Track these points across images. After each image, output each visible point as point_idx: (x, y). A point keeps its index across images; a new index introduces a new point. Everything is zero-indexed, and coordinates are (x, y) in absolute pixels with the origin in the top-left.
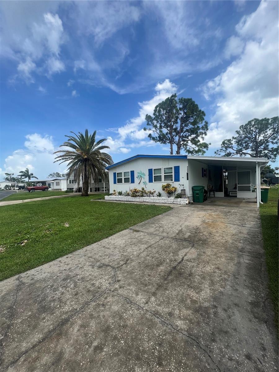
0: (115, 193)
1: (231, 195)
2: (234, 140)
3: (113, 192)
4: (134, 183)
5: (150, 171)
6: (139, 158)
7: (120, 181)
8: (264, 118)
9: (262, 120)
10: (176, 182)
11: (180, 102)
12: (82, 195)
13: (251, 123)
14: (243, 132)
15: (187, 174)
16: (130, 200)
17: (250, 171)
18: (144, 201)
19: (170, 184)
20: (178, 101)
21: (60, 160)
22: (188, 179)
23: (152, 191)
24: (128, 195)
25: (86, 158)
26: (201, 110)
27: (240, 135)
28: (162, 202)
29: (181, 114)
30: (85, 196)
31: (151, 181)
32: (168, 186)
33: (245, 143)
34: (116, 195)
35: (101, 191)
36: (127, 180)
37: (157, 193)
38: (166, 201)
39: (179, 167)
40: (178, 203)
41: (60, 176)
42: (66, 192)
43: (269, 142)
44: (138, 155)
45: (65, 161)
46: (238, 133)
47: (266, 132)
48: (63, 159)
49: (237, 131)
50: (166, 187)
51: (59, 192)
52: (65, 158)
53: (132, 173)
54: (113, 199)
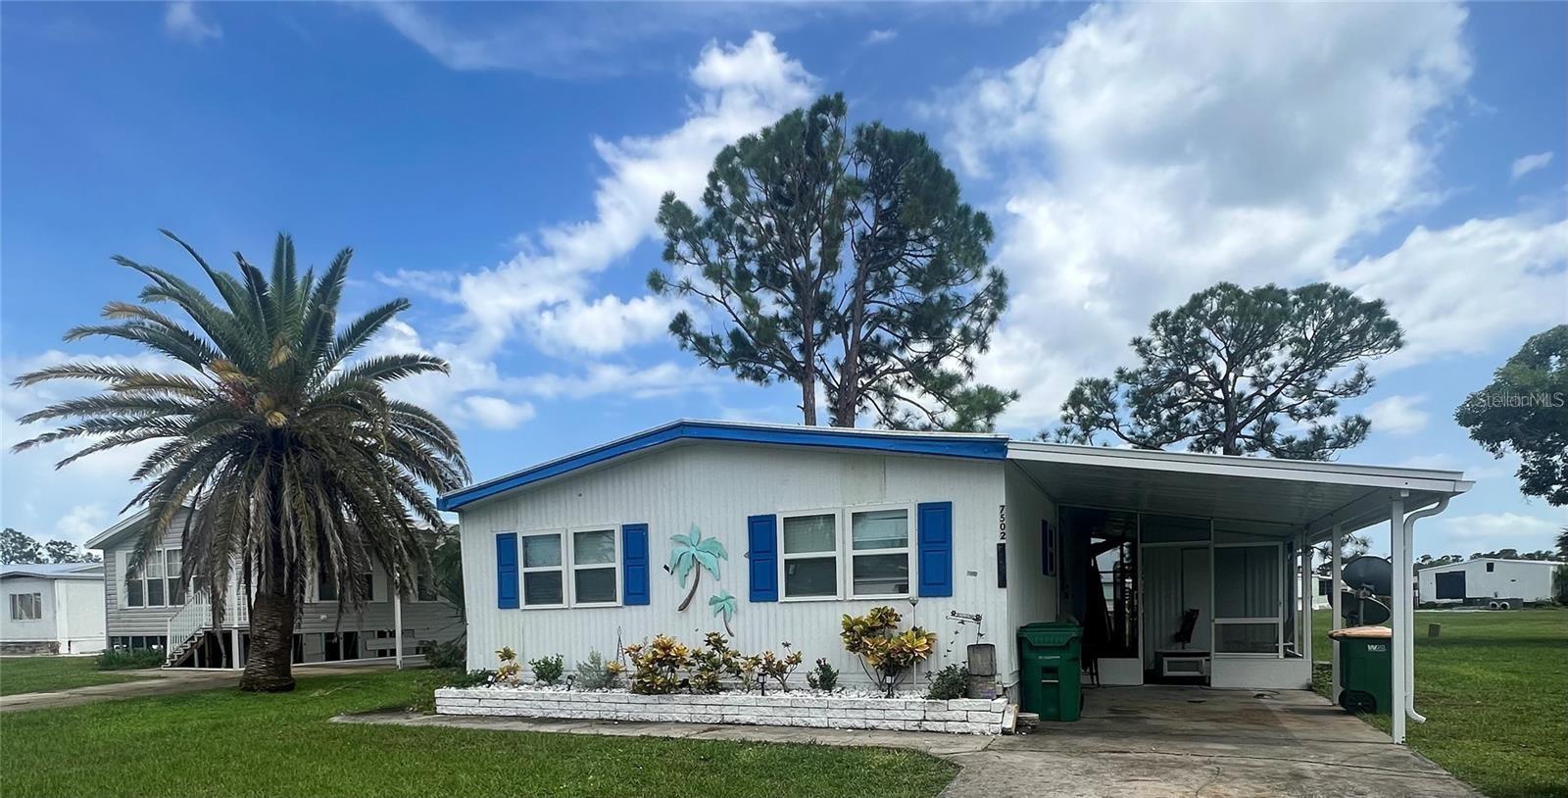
0: (513, 670)
1: (1167, 673)
2: (1124, 387)
3: (496, 665)
4: (648, 604)
5: (761, 529)
6: (682, 446)
7: (545, 589)
8: (1263, 287)
9: (1261, 295)
10: (930, 601)
11: (860, 146)
12: (249, 685)
13: (1201, 306)
14: (1165, 346)
15: (1001, 549)
16: (623, 715)
17: (1277, 547)
18: (727, 719)
19: (891, 613)
20: (850, 138)
21: (77, 431)
22: (1002, 584)
23: (781, 656)
24: (609, 679)
25: (276, 432)
26: (967, 210)
27: (1150, 362)
28: (849, 723)
29: (857, 214)
30: (271, 690)
31: (762, 589)
32: (885, 620)
33: (1169, 405)
34: (516, 684)
35: (369, 653)
36: (594, 587)
37: (809, 665)
38: (873, 718)
39: (946, 507)
40: (952, 726)
41: (30, 556)
42: (107, 662)
43: (1279, 410)
44: (682, 425)
45: (109, 444)
46: (1143, 352)
47: (1267, 356)
48: (93, 427)
49: (1137, 342)
50: (870, 631)
51: (42, 661)
52: (115, 425)
53: (636, 538)
54: (496, 712)
